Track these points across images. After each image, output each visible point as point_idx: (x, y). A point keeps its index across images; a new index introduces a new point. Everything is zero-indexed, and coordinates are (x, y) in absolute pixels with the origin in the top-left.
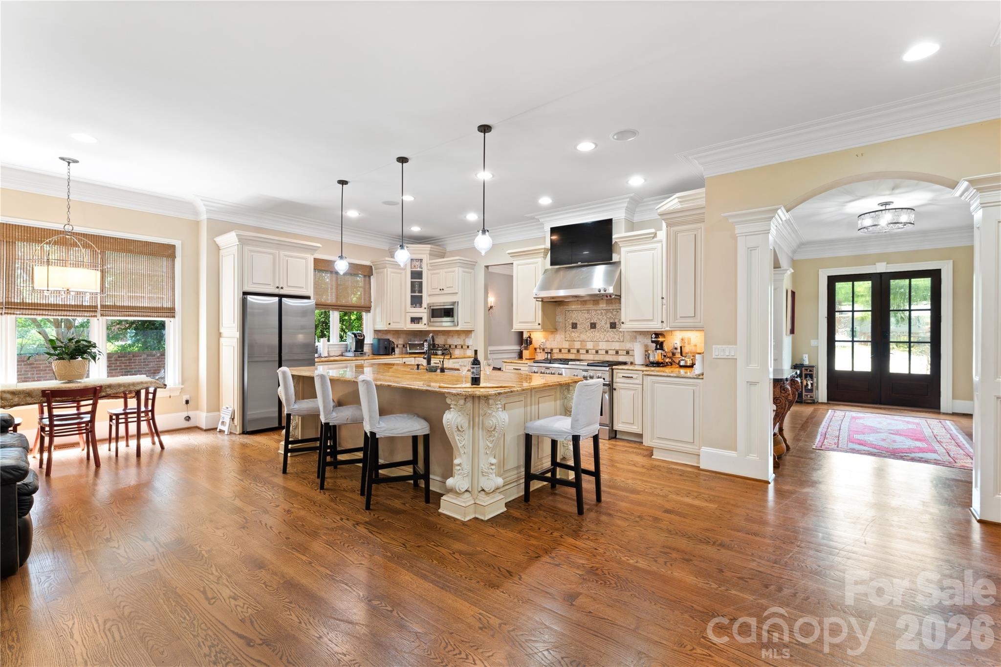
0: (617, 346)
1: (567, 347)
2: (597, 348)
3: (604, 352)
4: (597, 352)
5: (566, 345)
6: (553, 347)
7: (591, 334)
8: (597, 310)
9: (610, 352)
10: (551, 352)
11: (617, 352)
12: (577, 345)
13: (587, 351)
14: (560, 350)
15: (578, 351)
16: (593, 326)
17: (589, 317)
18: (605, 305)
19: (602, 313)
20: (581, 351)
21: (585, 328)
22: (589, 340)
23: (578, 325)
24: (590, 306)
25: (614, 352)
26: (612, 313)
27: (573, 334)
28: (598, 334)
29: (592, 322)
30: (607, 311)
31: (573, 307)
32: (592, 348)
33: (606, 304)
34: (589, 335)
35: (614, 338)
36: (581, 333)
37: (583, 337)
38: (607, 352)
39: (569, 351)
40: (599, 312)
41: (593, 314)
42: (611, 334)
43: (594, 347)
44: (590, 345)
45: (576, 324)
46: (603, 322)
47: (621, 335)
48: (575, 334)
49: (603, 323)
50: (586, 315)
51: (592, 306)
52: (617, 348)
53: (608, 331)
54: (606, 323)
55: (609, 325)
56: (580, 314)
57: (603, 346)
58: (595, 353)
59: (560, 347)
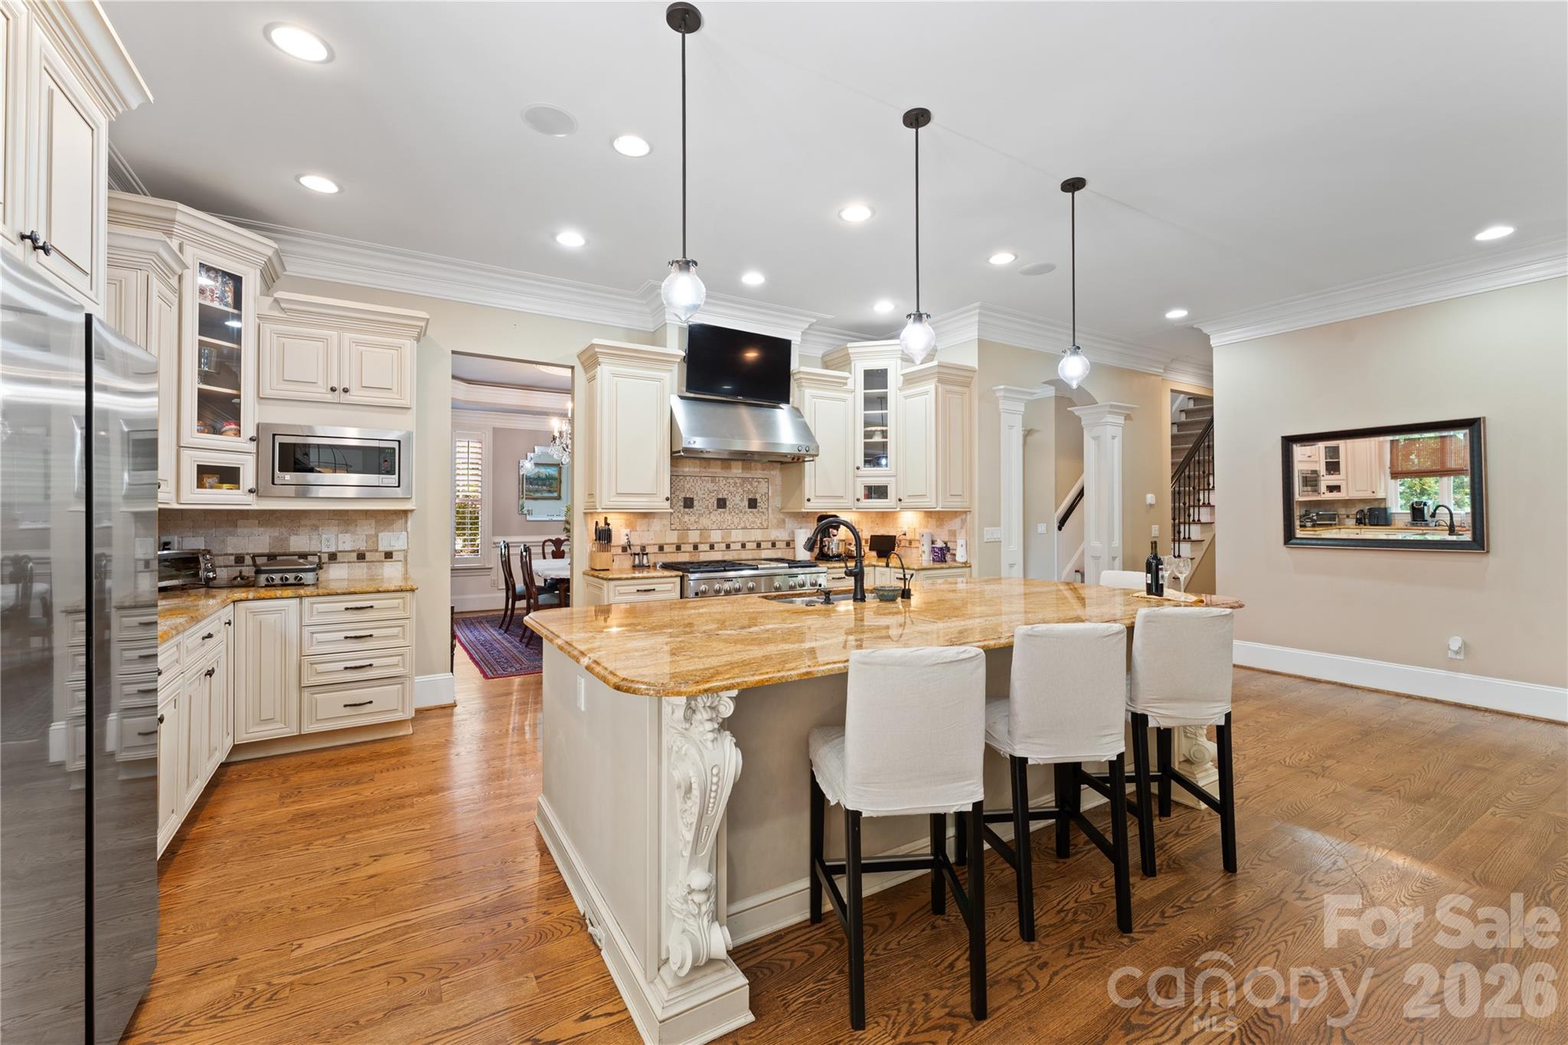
0: (757, 535)
1: (676, 541)
2: (728, 540)
3: (739, 546)
4: (728, 547)
5: (673, 538)
6: (645, 542)
7: (718, 516)
8: (727, 478)
9: (748, 546)
10: (643, 551)
11: (759, 545)
12: (694, 537)
13: (712, 547)
14: (661, 548)
15: (696, 547)
16: (722, 503)
17: (715, 488)
18: (740, 471)
19: (735, 483)
20: (701, 547)
21: (707, 507)
22: (715, 527)
23: (695, 503)
24: (716, 470)
25: (755, 545)
26: (751, 484)
27: (686, 518)
28: (730, 518)
29: (720, 496)
30: (744, 480)
31: (687, 470)
32: (720, 540)
33: (743, 469)
34: (714, 519)
35: (754, 522)
36: (701, 515)
37: (705, 522)
38: (743, 546)
39: (678, 548)
40: (732, 481)
41: (722, 484)
42: (750, 516)
43: (723, 538)
44: (716, 536)
45: (692, 500)
46: (738, 498)
47: (764, 518)
48: (689, 518)
49: (737, 500)
50: (710, 486)
51: (720, 470)
52: (759, 539)
53: (745, 512)
54: (742, 500)
55: (746, 503)
56: (700, 482)
57: (737, 536)
58: (724, 548)
59: (661, 542)
